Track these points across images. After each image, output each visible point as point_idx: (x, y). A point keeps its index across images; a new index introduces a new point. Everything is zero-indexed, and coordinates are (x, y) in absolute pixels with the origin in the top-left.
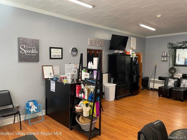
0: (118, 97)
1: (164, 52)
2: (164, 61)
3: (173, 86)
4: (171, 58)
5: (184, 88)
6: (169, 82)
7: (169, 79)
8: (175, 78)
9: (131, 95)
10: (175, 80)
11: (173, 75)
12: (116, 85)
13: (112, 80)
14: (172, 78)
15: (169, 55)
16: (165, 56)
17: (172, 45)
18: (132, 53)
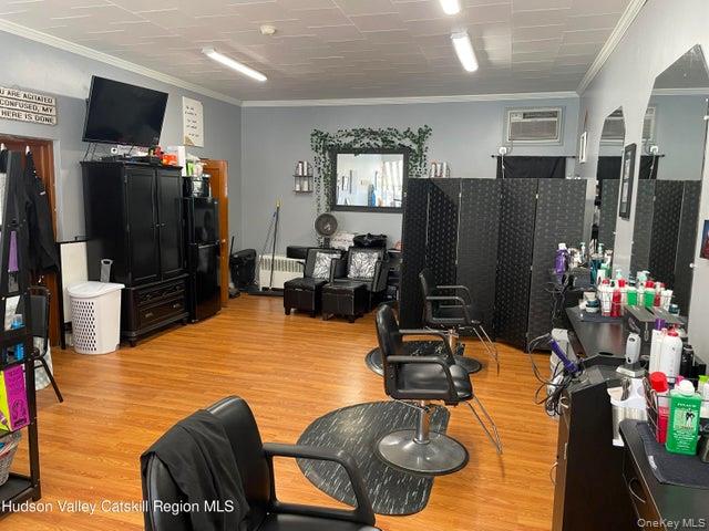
0: (134, 334)
1: (302, 163)
2: (301, 192)
3: (327, 276)
4: (322, 183)
5: (358, 279)
6: (317, 264)
7: (318, 254)
8: (333, 249)
9: (189, 322)
10: (335, 256)
11: (327, 241)
12: (123, 286)
13: (106, 269)
14: (327, 248)
15: (316, 175)
16: (303, 176)
17: (324, 138)
18: (188, 162)
